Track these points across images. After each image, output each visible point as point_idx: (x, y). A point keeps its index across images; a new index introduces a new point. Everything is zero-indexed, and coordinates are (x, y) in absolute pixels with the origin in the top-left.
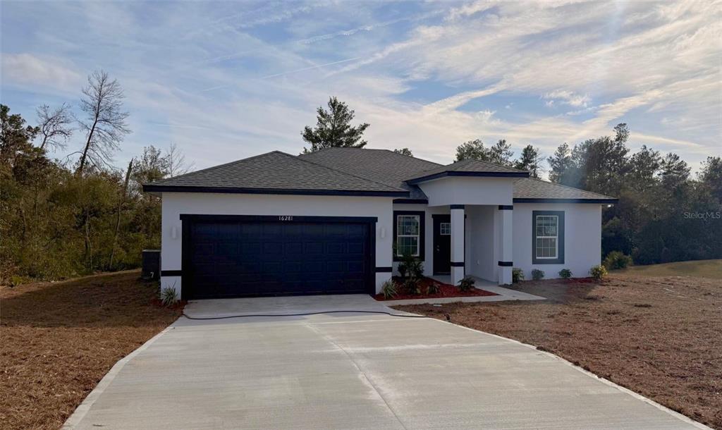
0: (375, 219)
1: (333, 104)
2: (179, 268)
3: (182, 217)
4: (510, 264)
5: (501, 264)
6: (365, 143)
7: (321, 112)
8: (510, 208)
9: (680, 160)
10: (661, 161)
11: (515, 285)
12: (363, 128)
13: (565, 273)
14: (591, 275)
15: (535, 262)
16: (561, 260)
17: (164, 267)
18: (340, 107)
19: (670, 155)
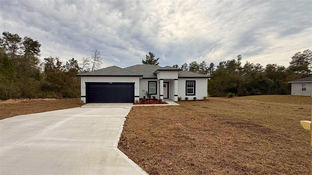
0: (134, 83)
1: (150, 53)
2: (85, 95)
3: (86, 83)
4: (177, 95)
5: (175, 95)
6: (159, 63)
7: (147, 56)
8: (177, 80)
9: (261, 65)
10: (254, 66)
11: (179, 101)
12: (158, 59)
13: (195, 98)
14: (203, 99)
15: (186, 95)
16: (195, 95)
17: (82, 95)
18: (152, 54)
19: (257, 64)
